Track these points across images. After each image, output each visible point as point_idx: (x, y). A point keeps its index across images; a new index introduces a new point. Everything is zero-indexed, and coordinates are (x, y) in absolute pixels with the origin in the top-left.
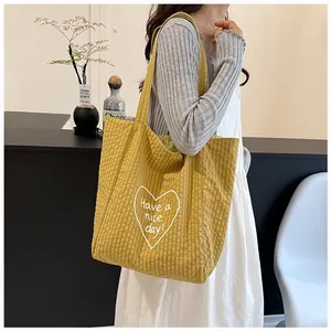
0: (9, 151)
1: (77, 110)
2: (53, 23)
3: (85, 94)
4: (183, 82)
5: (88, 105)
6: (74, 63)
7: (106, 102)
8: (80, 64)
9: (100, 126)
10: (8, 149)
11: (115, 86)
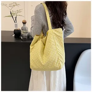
3: (16, 25)
6: (12, 17)
7: (22, 28)
8: (14, 17)
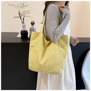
0: (3, 44)
1: (22, 31)
2: (14, 5)
3: (24, 26)
4: (53, 22)
5: (25, 30)
6: (20, 17)
7: (30, 29)
8: (22, 17)
9: (29, 36)
10: (2, 44)
11: (33, 24)
